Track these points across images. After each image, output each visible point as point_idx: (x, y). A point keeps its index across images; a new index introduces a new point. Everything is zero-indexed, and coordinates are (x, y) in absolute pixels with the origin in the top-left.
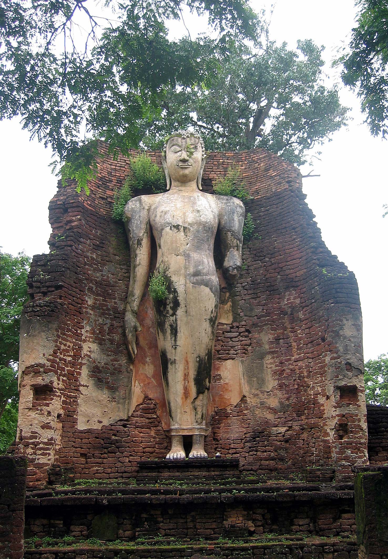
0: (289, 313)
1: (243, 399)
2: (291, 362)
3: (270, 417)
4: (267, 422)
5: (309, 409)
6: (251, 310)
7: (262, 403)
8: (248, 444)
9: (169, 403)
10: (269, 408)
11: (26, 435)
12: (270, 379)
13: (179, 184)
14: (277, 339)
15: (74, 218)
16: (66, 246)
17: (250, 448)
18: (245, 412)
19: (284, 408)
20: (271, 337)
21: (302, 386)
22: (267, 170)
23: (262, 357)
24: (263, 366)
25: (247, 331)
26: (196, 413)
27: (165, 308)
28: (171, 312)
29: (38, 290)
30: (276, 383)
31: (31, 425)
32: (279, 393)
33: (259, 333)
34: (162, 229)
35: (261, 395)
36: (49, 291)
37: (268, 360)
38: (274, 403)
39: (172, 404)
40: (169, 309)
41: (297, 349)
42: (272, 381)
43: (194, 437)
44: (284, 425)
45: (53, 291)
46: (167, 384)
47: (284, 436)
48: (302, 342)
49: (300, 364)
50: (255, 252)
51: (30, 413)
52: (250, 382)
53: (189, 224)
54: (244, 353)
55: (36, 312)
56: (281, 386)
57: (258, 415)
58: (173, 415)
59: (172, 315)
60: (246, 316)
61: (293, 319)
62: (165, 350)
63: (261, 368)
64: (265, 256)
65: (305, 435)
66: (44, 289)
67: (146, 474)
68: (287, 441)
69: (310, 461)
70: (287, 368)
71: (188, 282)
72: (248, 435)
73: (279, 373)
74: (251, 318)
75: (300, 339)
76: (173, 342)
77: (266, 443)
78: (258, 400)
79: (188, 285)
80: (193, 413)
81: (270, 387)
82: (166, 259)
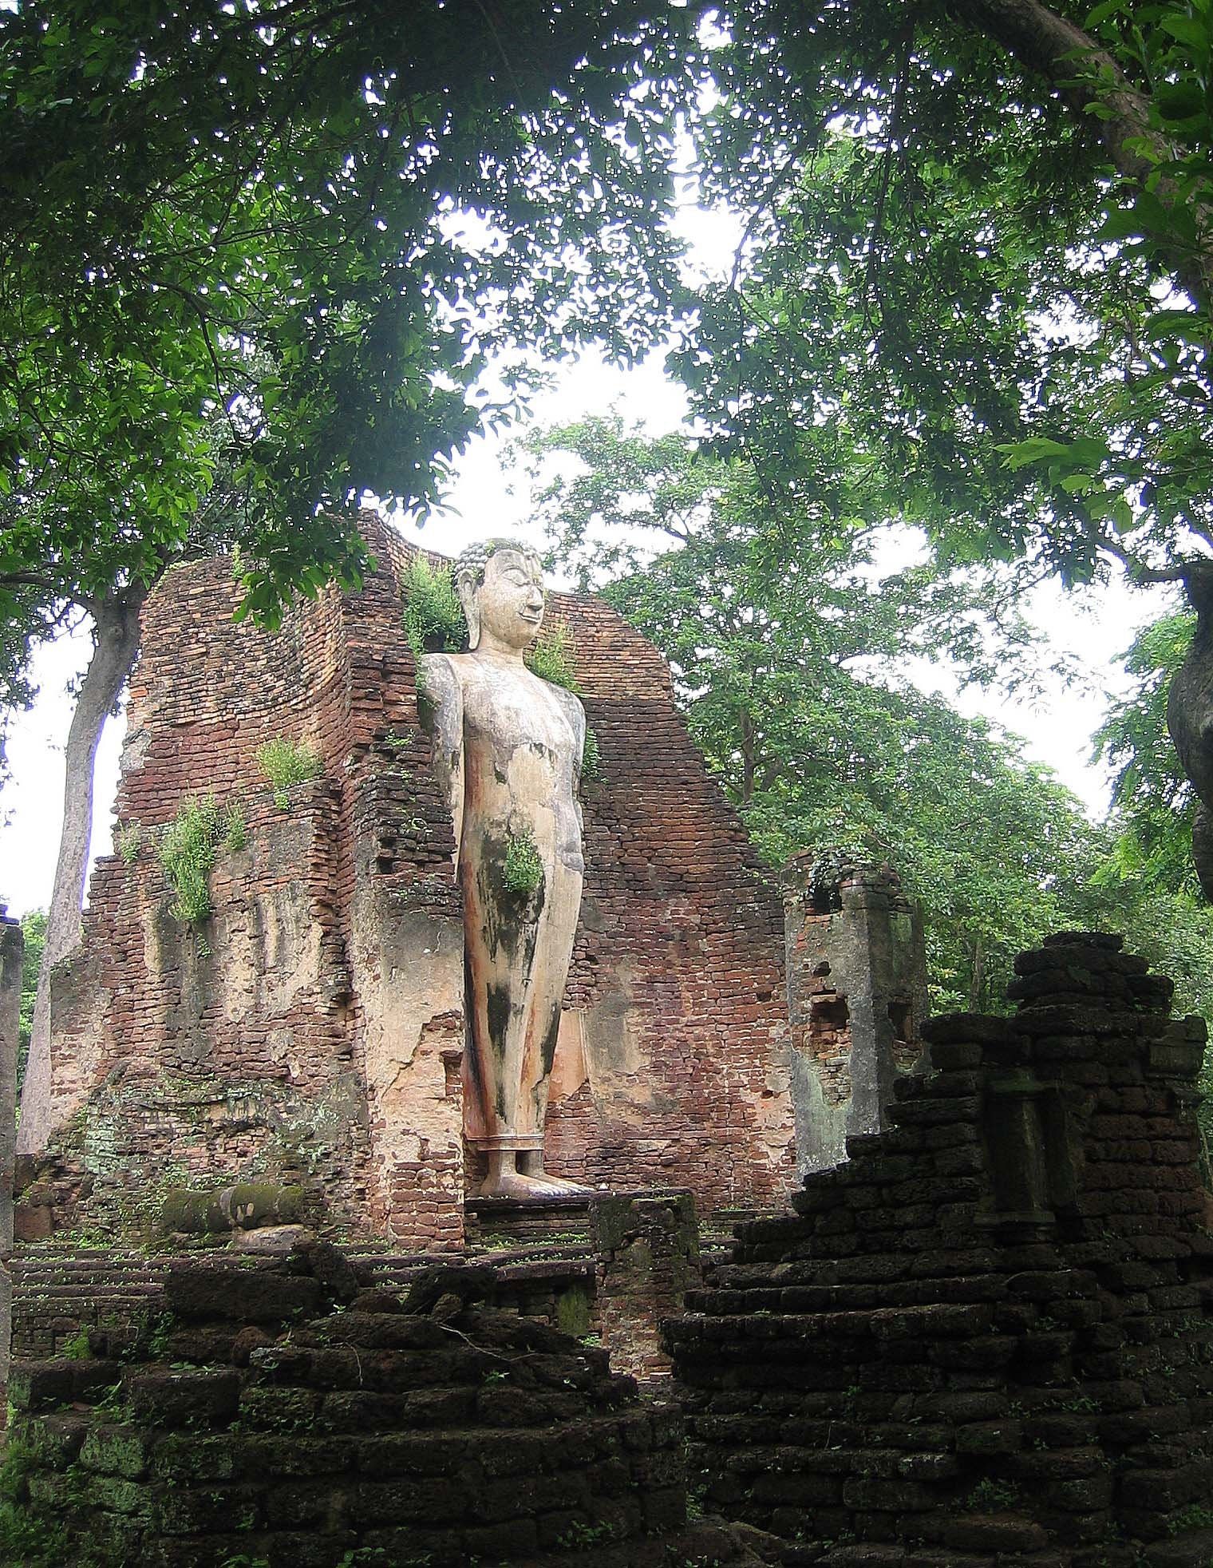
0: (677, 938)
1: (584, 1089)
2: (679, 1026)
3: (633, 1120)
4: (627, 1131)
5: (720, 1110)
6: (598, 919)
7: (618, 1096)
8: (595, 1169)
9: (501, 1090)
10: (632, 1105)
11: (439, 1150)
12: (635, 1052)
13: (508, 649)
14: (651, 981)
15: (402, 697)
16: (420, 762)
17: (597, 1175)
18: (586, 1110)
19: (662, 1106)
20: (638, 976)
21: (705, 1070)
22: (614, 648)
23: (620, 1009)
24: (621, 1028)
25: (589, 958)
26: (539, 1109)
27: (523, 906)
28: (532, 915)
29: (410, 856)
30: (647, 1060)
31: (447, 1131)
32: (653, 1080)
33: (614, 965)
34: (515, 747)
35: (615, 1081)
36: (430, 862)
37: (632, 1017)
38: (641, 1095)
39: (507, 1091)
40: (531, 910)
41: (694, 1005)
42: (640, 1057)
43: (533, 1155)
44: (663, 1135)
45: (439, 862)
46: (502, 1052)
47: (660, 1155)
48: (706, 992)
49: (698, 1031)
50: (595, 807)
51: (442, 1107)
52: (595, 1056)
53: (556, 745)
54: (584, 1000)
55: (443, 905)
56: (657, 1068)
57: (611, 1117)
58: (507, 1112)
59: (532, 923)
60: (588, 929)
61: (685, 951)
62: (507, 987)
63: (617, 1031)
64: (618, 820)
65: (711, 1156)
66: (422, 856)
67: (530, 1223)
68: (666, 1165)
69: (723, 1199)
70: (671, 1036)
71: (559, 861)
72: (592, 1152)
73: (653, 1044)
74: (597, 935)
75: (702, 988)
76: (526, 972)
77: (628, 1167)
78: (611, 1089)
79: (557, 867)
80: (533, 1109)
81: (635, 1068)
82: (526, 810)
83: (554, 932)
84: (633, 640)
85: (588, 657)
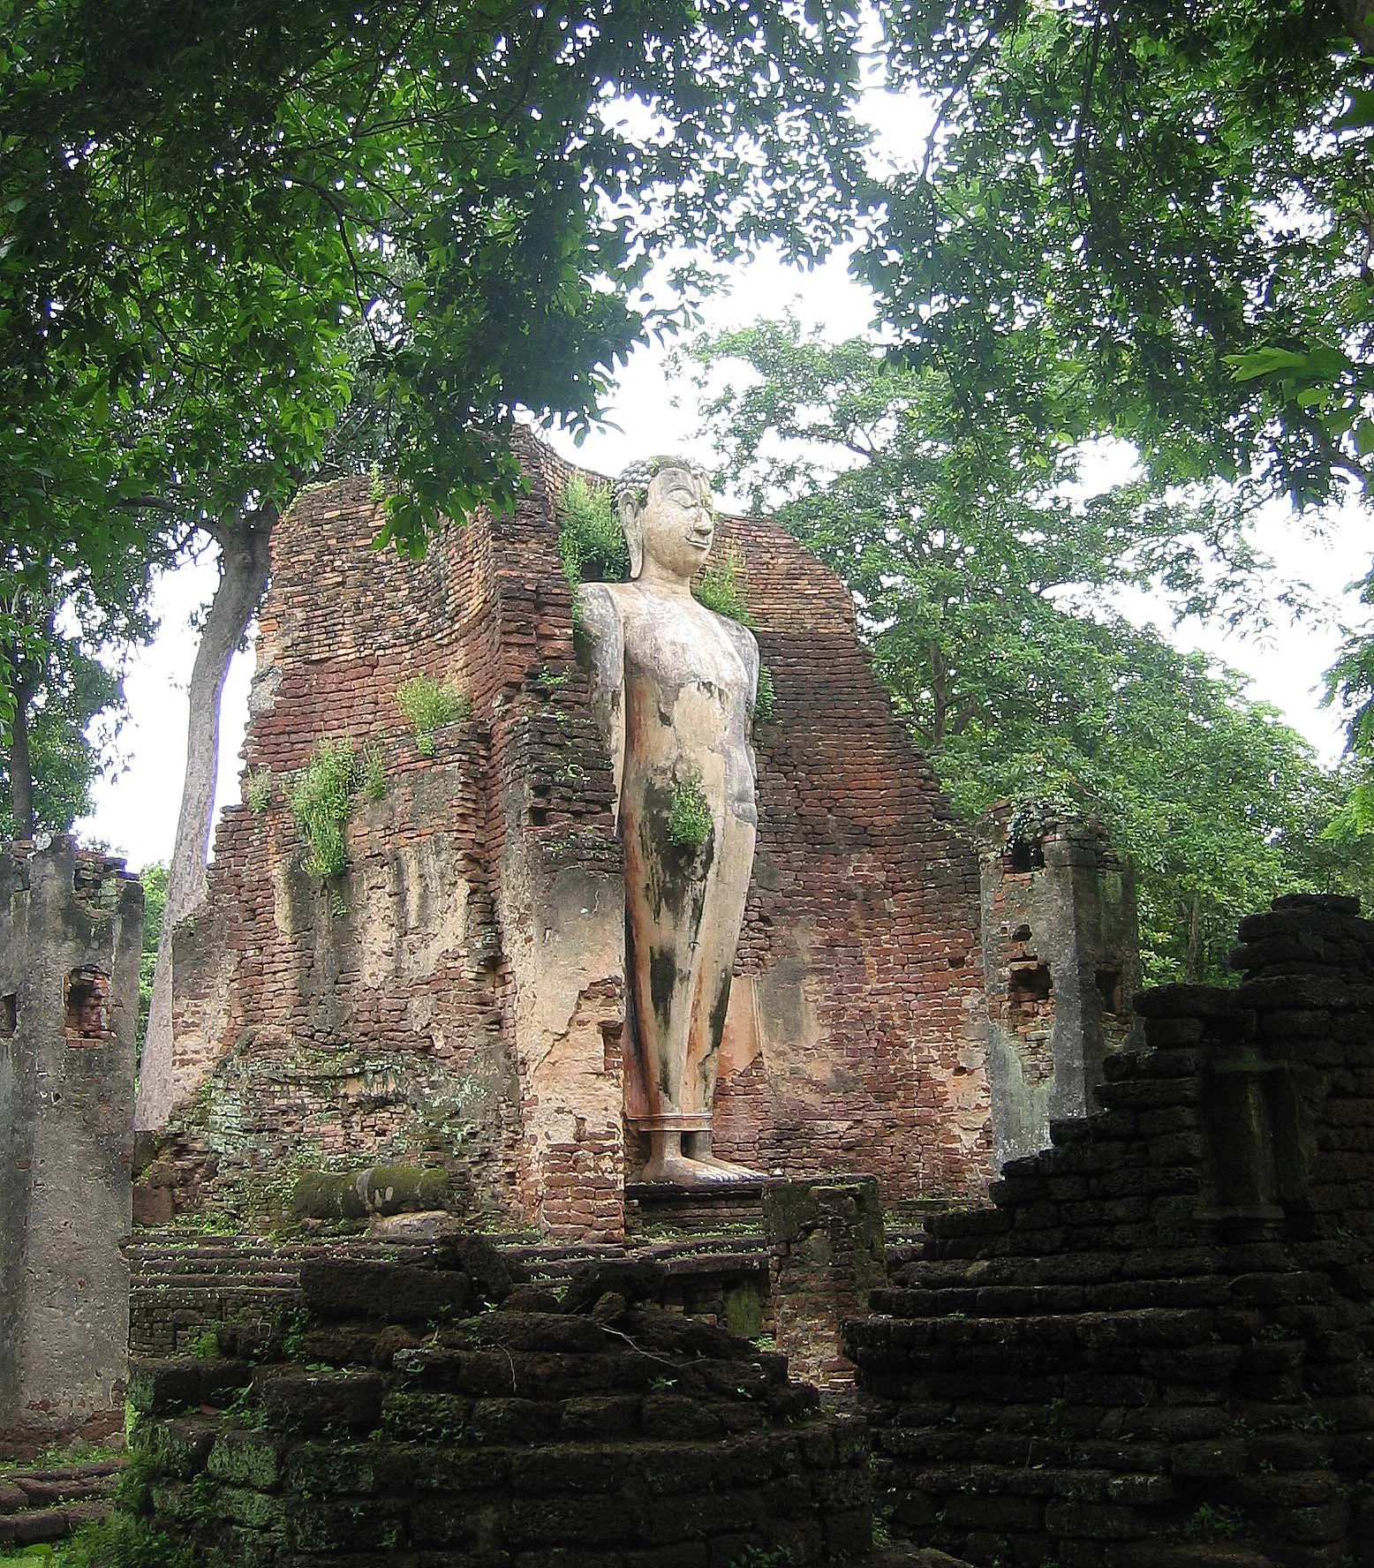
0: (861, 897)
1: (756, 1063)
2: (862, 995)
3: (811, 1099)
4: (805, 1111)
5: (908, 1089)
6: (772, 876)
7: (794, 1072)
8: (768, 1153)
9: (665, 1064)
10: (809, 1082)
11: (597, 1130)
12: (813, 1024)
13: (673, 578)
14: (831, 945)
15: (557, 631)
16: (577, 703)
17: (771, 1159)
18: (759, 1087)
19: (843, 1084)
20: (818, 939)
21: (891, 1044)
22: (792, 576)
23: (797, 976)
24: (798, 996)
25: (762, 919)
26: (707, 1086)
27: (691, 861)
28: (700, 871)
30: (827, 1033)
31: (606, 1109)
32: (833, 1054)
33: (790, 927)
34: (681, 685)
35: (791, 1055)
36: (588, 812)
37: (811, 984)
38: (820, 1071)
39: (672, 1066)
40: (698, 865)
41: (879, 971)
42: (819, 1028)
43: (700, 1137)
44: (844, 1116)
45: (597, 813)
46: (666, 1021)
47: (840, 1138)
48: (891, 958)
49: (883, 1000)
50: (769, 752)
51: (600, 1083)
52: (769, 1027)
53: (727, 684)
54: (757, 966)
55: (601, 860)
56: (837, 1041)
57: (787, 1095)
58: (672, 1089)
59: (700, 880)
60: (762, 887)
61: (870, 912)
62: (673, 950)
63: (794, 1000)
64: (795, 766)
65: (897, 1139)
66: (578, 806)
67: (697, 1212)
68: (849, 1149)
69: (911, 1187)
70: (853, 1006)
71: (729, 812)
72: (766, 1134)
73: (832, 1015)
74: (771, 894)
75: (888, 952)
76: (693, 934)
77: (805, 1150)
78: (786, 1064)
79: (728, 818)
80: (701, 1085)
81: (813, 1041)
82: (693, 756)
83: (724, 891)
84: (811, 567)
85: (762, 587)
